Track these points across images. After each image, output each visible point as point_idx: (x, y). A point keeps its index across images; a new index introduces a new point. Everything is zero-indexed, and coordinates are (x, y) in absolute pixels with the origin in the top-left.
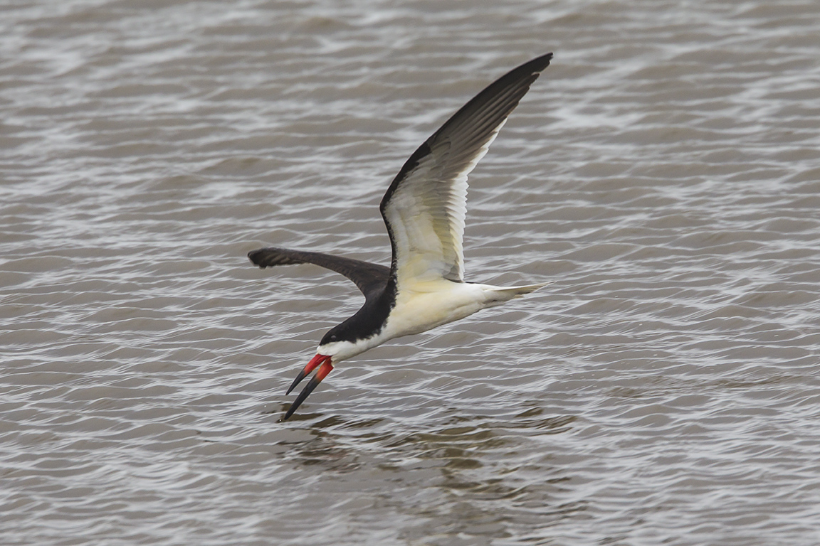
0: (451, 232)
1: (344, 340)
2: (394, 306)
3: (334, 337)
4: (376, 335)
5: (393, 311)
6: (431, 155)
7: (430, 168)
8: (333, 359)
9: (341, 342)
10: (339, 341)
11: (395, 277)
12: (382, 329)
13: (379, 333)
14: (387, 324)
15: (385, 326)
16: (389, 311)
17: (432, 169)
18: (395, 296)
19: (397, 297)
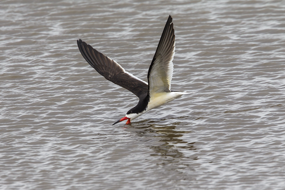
0: (167, 79)
1: (135, 113)
2: (149, 101)
3: (131, 112)
4: (145, 111)
5: (149, 103)
6: (156, 59)
7: (158, 63)
8: (131, 119)
9: (134, 114)
10: (133, 113)
11: (149, 94)
12: (146, 108)
13: (145, 110)
14: (148, 107)
15: (147, 108)
16: (148, 103)
17: (159, 63)
18: (149, 99)
19: (150, 99)
